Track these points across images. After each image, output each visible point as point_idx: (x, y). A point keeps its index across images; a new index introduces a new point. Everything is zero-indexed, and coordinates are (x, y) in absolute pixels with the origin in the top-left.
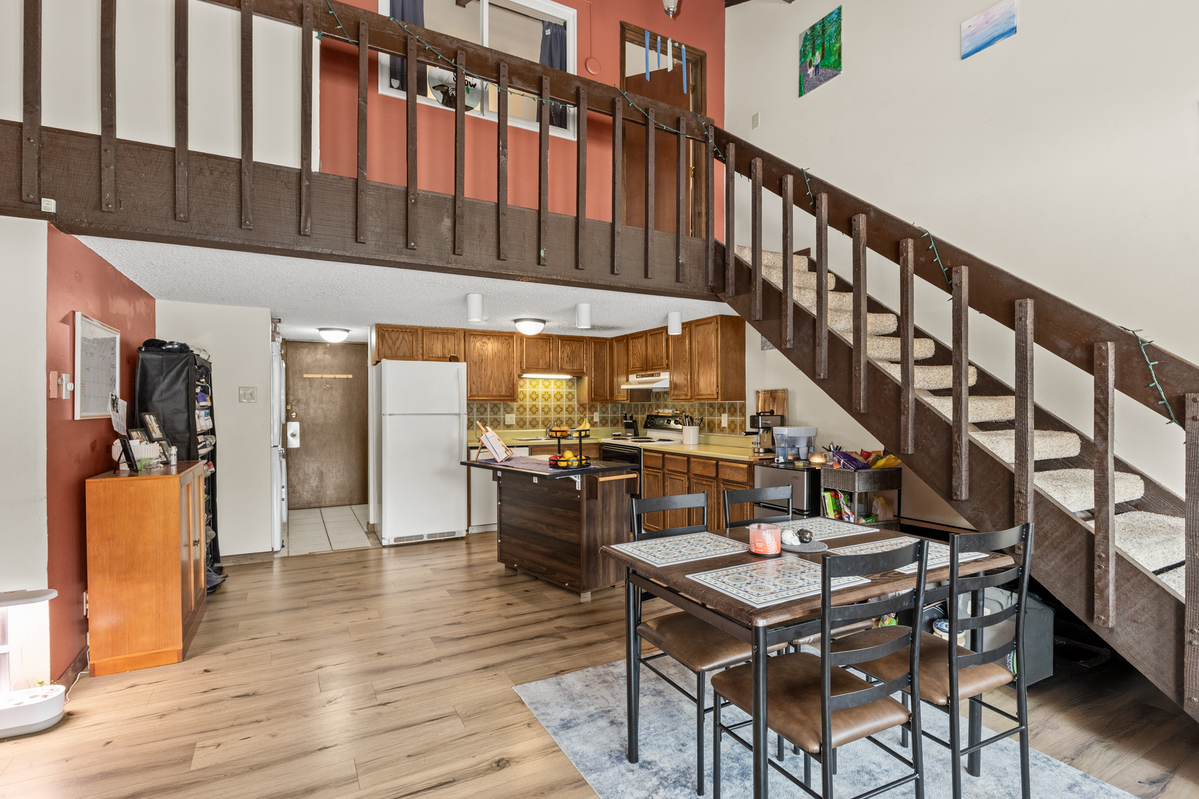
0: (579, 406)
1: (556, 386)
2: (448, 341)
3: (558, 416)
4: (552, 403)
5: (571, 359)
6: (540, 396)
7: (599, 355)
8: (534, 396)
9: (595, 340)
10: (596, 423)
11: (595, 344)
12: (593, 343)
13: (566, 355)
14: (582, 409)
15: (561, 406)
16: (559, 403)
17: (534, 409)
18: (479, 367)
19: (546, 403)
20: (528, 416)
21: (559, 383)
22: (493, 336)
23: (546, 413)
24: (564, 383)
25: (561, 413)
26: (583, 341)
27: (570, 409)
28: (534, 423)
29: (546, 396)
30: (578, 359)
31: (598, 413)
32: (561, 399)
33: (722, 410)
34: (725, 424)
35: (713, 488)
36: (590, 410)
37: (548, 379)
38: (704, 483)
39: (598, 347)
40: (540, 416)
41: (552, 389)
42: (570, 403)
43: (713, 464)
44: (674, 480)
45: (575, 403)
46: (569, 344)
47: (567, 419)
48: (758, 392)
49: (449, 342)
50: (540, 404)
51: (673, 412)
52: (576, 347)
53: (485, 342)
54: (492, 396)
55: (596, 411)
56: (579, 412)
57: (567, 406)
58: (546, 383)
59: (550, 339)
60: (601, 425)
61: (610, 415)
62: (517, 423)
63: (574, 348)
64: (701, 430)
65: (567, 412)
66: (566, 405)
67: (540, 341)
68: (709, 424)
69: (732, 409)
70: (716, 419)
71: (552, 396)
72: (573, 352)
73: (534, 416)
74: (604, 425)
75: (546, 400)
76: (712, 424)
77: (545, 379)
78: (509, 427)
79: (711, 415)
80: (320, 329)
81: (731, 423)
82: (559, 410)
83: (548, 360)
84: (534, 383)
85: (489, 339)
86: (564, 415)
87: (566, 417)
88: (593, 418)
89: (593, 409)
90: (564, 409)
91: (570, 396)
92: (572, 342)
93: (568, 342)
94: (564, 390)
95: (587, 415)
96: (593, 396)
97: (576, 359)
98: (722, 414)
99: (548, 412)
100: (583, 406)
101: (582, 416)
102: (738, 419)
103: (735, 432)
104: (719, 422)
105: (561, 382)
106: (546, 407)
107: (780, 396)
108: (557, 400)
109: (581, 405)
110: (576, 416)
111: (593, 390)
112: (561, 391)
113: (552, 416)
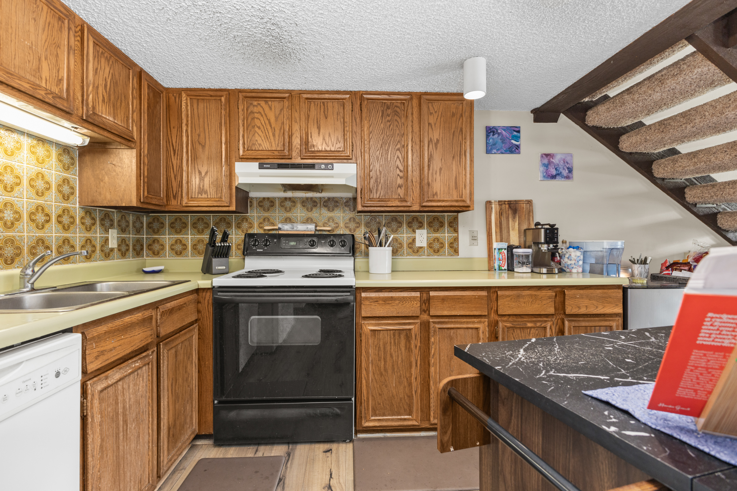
0: (83, 214)
3: (40, 234)
4: (25, 200)
5: (112, 97)
7: (153, 112)
9: (147, 78)
10: (112, 250)
11: (148, 87)
14: (88, 221)
15: (47, 211)
16: (40, 201)
21: (41, 150)
24: (54, 154)
25: (47, 226)
26: (132, 68)
27: (66, 220)
29: (9, 179)
30: (123, 103)
31: (115, 231)
32: (47, 193)
36: (102, 225)
39: (152, 98)
41: (25, 162)
42: (65, 205)
44: (452, 331)
45: (75, 206)
47: (61, 242)
48: (489, 203)
55: (112, 226)
56: (83, 227)
57: (60, 212)
60: (120, 254)
61: (131, 236)
64: (396, 254)
65: (60, 227)
66: (56, 207)
69: (436, 224)
70: (403, 237)
71: (25, 182)
72: (114, 82)
74: (124, 255)
79: (394, 231)
81: (434, 241)
82: (40, 218)
83: (62, 73)
86: (53, 233)
87: (57, 238)
88: (107, 240)
89: (107, 223)
90: (54, 218)
91: (66, 189)
92: (113, 58)
93: (107, 54)
94: (54, 170)
95: (98, 234)
96: (146, 193)
97: (119, 101)
98: (417, 231)
99: (12, 224)
100: (90, 214)
101: (88, 235)
102: (446, 235)
103: (440, 253)
104: (411, 241)
105: (48, 151)
106: (9, 207)
107: (523, 208)
108: (37, 194)
109: (86, 213)
110: (78, 236)
111: (146, 180)
112: (45, 170)
113: (26, 233)
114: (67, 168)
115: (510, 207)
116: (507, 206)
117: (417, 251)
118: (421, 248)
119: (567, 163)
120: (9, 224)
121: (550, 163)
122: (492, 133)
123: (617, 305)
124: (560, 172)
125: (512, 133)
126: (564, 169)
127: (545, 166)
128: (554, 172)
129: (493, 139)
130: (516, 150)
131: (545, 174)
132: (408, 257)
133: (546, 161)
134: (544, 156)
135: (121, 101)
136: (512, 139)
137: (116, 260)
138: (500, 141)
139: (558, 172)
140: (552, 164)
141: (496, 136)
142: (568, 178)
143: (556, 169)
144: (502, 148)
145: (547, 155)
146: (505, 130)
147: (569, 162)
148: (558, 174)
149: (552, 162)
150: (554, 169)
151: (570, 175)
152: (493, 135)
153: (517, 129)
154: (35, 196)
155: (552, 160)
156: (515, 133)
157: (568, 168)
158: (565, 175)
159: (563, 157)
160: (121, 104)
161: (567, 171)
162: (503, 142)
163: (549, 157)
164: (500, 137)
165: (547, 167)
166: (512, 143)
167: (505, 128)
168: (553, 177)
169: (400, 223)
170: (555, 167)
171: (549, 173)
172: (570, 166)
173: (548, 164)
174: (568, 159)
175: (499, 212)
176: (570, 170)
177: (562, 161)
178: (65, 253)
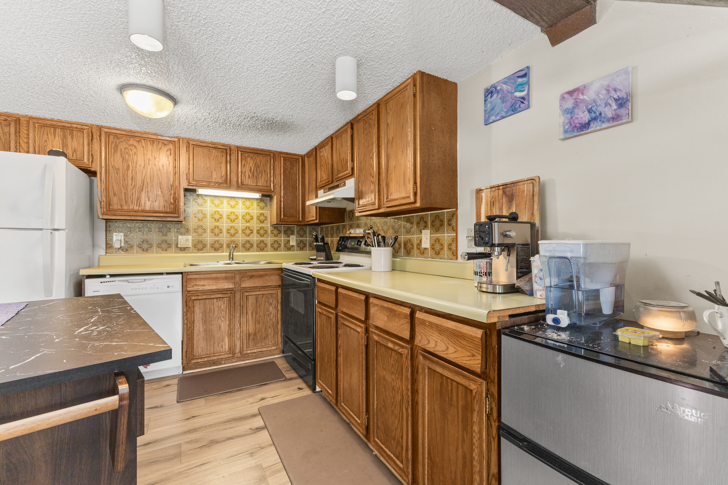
0: (272, 229)
1: (244, 206)
2: (72, 138)
3: (247, 238)
4: (240, 225)
5: (255, 174)
6: (225, 217)
7: (290, 172)
8: (217, 217)
9: (284, 156)
10: (293, 246)
11: (285, 160)
12: (282, 159)
13: (248, 169)
14: (276, 232)
15: (251, 228)
16: (248, 225)
17: (216, 231)
18: (124, 175)
19: (232, 224)
20: (209, 238)
21: (248, 203)
22: (144, 139)
23: (232, 235)
24: (255, 203)
25: (251, 235)
26: (270, 155)
27: (262, 232)
28: (217, 245)
29: (233, 217)
30: (263, 175)
31: (295, 236)
32: (251, 221)
33: (422, 224)
34: (426, 244)
35: (404, 359)
36: (285, 234)
37: (234, 197)
38: (390, 345)
39: (288, 164)
40: (224, 238)
41: (240, 209)
42: (262, 225)
43: (405, 315)
44: (348, 329)
45: (267, 225)
46: (251, 157)
47: (259, 242)
48: (479, 191)
49: (75, 140)
50: (225, 225)
51: (364, 231)
52: (261, 162)
53: (132, 145)
54: (143, 211)
55: (293, 233)
56: (273, 235)
57: (259, 228)
58: (233, 203)
59: (226, 150)
60: (299, 248)
61: (308, 239)
62: (195, 246)
63: (258, 162)
64: (395, 254)
65: (259, 235)
66: (257, 226)
67: (214, 151)
68: (405, 245)
69: (438, 222)
70: (414, 238)
71: (240, 217)
72: (257, 166)
73: (217, 239)
74: (301, 249)
75: (232, 221)
76: (409, 244)
77: (231, 198)
78: (183, 249)
79: (408, 232)
81: (436, 242)
82: (248, 232)
83: (224, 173)
84: (217, 201)
85: (138, 142)
86: (255, 238)
87: (257, 241)
88: (289, 241)
89: (289, 232)
90: (255, 232)
91: (262, 218)
92: (256, 155)
93: (252, 155)
94: (255, 210)
95: (282, 238)
96: (282, 217)
97: (260, 174)
98: (423, 231)
99: (234, 235)
100: (277, 228)
101: (276, 239)
102: (446, 236)
103: (441, 256)
104: (419, 242)
105: (251, 202)
106: (233, 228)
107: (524, 191)
108: (246, 221)
109: (275, 228)
110: (269, 239)
111: (282, 210)
112: (250, 211)
113: (240, 238)
114: (262, 209)
115: (504, 192)
116: (501, 192)
117: (423, 252)
118: (426, 249)
119: (615, 90)
120: (233, 235)
121: (576, 104)
122: (490, 95)
123: (473, 355)
124: (598, 114)
125: (516, 81)
126: (607, 104)
127: (568, 114)
128: (585, 117)
129: (491, 102)
130: (522, 106)
131: (567, 127)
132: (418, 258)
133: (569, 104)
134: (566, 96)
135: (262, 174)
136: (516, 91)
137: (295, 252)
138: (500, 101)
139: (593, 115)
140: (581, 105)
141: (495, 96)
142: (616, 118)
143: (590, 111)
144: (502, 110)
145: (571, 93)
146: (505, 83)
147: (619, 87)
148: (595, 119)
149: (583, 101)
150: (586, 113)
151: (623, 111)
152: (491, 97)
153: (523, 73)
154: (245, 222)
155: (581, 97)
156: (520, 80)
157: (616, 100)
158: (610, 115)
159: (606, 83)
160: (262, 176)
161: (614, 107)
162: (503, 102)
163: (575, 94)
164: (500, 95)
165: (571, 113)
166: (516, 97)
167: (506, 80)
168: (584, 127)
169: (412, 223)
170: (587, 107)
171: (576, 121)
172: (622, 94)
173: (574, 108)
174: (618, 83)
175: (490, 202)
176: (622, 103)
177: (604, 92)
178: (261, 247)
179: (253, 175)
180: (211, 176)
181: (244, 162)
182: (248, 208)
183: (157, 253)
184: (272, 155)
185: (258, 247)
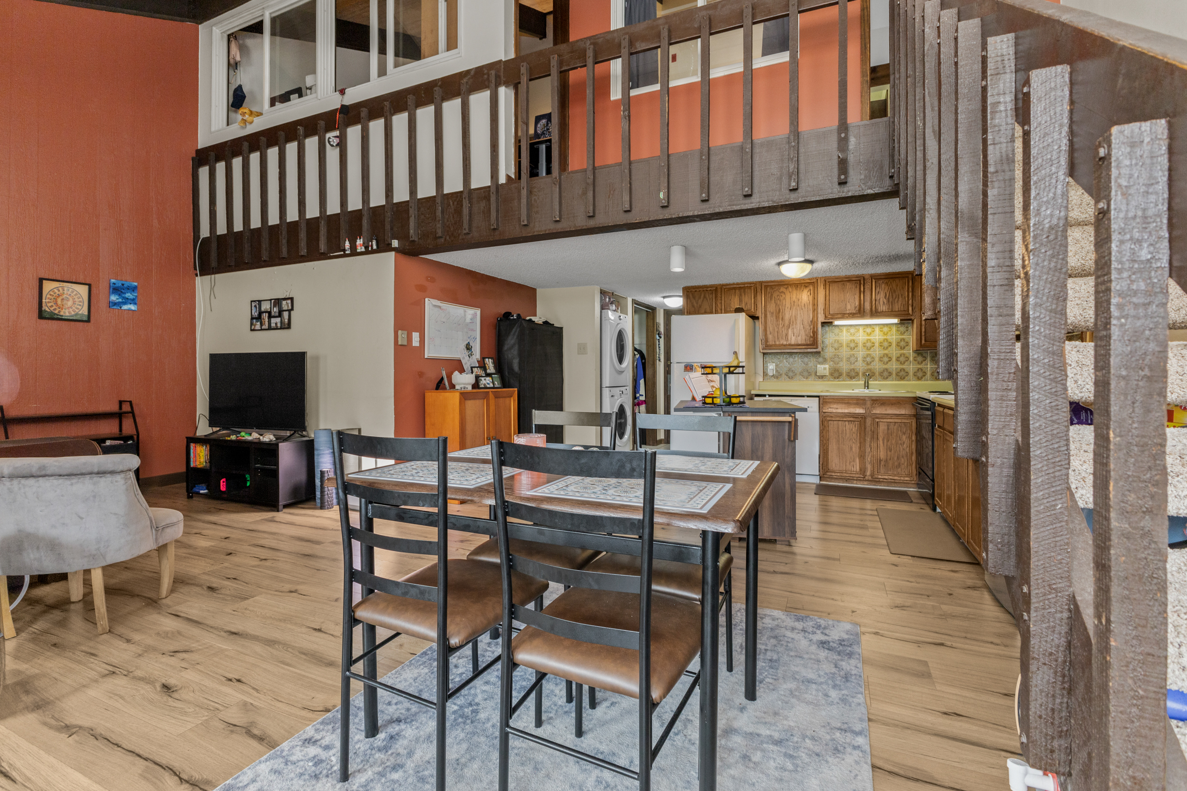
1: (882, 333)
2: (745, 294)
3: (885, 367)
4: (877, 352)
5: (891, 300)
6: (861, 345)
8: (852, 345)
13: (882, 296)
14: (920, 359)
15: (890, 356)
16: (886, 352)
17: (852, 359)
18: (776, 317)
19: (868, 352)
20: (844, 366)
21: (886, 329)
22: (791, 285)
24: (894, 329)
25: (890, 363)
26: (908, 277)
27: (903, 359)
28: (853, 374)
29: (869, 345)
30: (900, 299)
32: (889, 348)
37: (870, 325)
40: (860, 366)
41: (877, 336)
42: (902, 352)
45: (909, 351)
46: (887, 283)
47: (899, 370)
49: (747, 296)
50: (861, 353)
52: (897, 285)
53: (782, 292)
54: (790, 345)
56: (916, 362)
57: (898, 355)
58: (869, 330)
59: (860, 281)
62: (831, 374)
63: (895, 287)
65: (899, 363)
66: (896, 354)
67: (848, 284)
71: (877, 345)
72: (893, 291)
73: (853, 367)
75: (869, 349)
77: (867, 325)
78: (822, 377)
80: (664, 297)
82: (886, 359)
83: (857, 303)
84: (852, 330)
85: (787, 288)
86: (894, 366)
87: (896, 369)
90: (894, 359)
91: (902, 344)
92: (891, 280)
93: (886, 280)
94: (894, 336)
95: (928, 366)
96: (923, 342)
97: (897, 299)
99: (871, 363)
100: (921, 355)
101: (919, 366)
105: (890, 328)
106: (869, 356)
108: (884, 348)
109: (918, 354)
110: (911, 367)
111: (923, 334)
112: (888, 337)
113: (877, 366)
114: (902, 334)
120: (869, 363)
154: (882, 350)
178: (902, 375)
179: (888, 301)
180: (846, 308)
181: (878, 289)
182: (885, 334)
183: (799, 380)
184: (910, 276)
185: (897, 375)
